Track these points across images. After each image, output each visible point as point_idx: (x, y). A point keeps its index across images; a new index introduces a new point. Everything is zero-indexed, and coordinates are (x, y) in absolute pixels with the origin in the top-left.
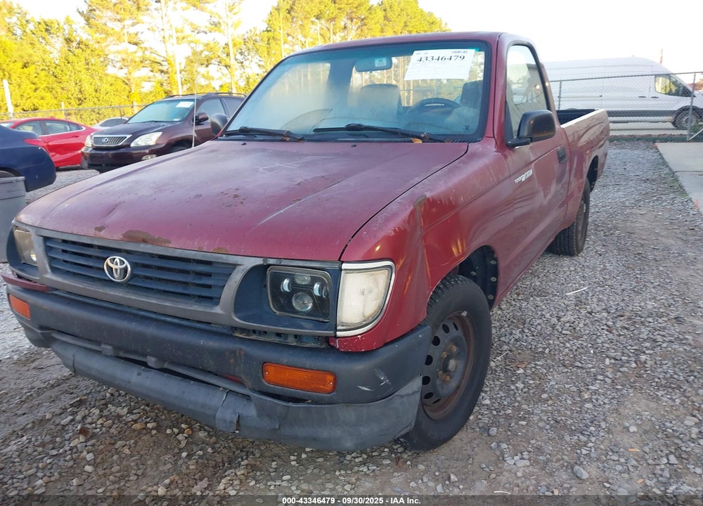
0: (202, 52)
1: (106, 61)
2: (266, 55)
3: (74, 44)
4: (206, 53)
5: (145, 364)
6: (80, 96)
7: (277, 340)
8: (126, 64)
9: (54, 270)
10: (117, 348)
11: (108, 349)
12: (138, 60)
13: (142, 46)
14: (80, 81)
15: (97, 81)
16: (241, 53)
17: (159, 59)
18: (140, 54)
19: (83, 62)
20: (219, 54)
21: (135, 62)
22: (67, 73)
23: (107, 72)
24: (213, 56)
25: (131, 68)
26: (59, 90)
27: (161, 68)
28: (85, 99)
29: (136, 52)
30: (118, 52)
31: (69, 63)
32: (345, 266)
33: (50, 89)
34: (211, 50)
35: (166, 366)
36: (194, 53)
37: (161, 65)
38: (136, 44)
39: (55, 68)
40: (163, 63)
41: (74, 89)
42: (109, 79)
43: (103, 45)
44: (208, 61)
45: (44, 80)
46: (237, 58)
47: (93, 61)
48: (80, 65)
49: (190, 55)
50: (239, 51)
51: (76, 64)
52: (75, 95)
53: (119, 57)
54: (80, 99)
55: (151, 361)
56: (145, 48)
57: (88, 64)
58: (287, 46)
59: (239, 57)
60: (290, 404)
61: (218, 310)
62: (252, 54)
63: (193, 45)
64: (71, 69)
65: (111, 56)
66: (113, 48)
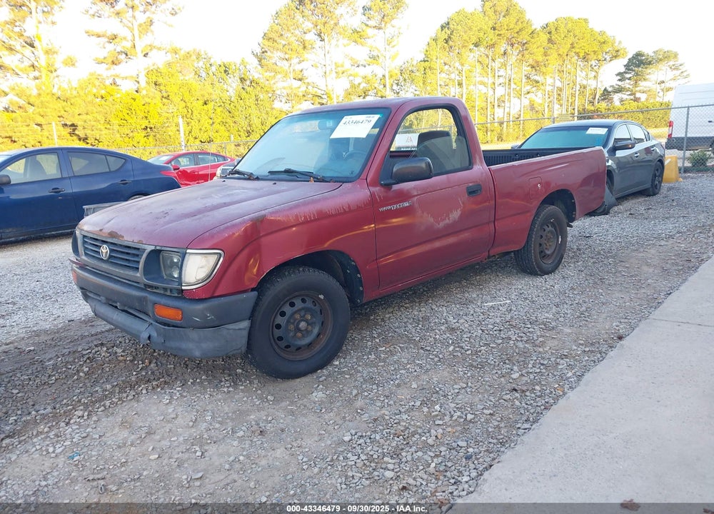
0: (359, 84)
1: (274, 96)
2: (421, 85)
3: (248, 83)
4: (363, 85)
5: (116, 307)
6: (249, 129)
7: (162, 292)
8: (291, 99)
9: (86, 254)
10: (107, 299)
11: (103, 298)
12: (301, 94)
13: (306, 81)
14: (250, 116)
15: (263, 115)
16: (398, 84)
17: (319, 93)
18: (303, 88)
19: (254, 98)
20: (376, 85)
21: (298, 97)
22: (240, 109)
23: (274, 106)
24: (370, 88)
25: (294, 102)
26: (232, 124)
27: (320, 101)
28: (253, 131)
29: (299, 88)
30: (284, 88)
31: (241, 99)
32: (188, 251)
33: (224, 123)
34: (368, 82)
35: (126, 308)
36: (353, 86)
37: (321, 98)
38: (300, 80)
39: (230, 104)
40: (323, 96)
41: (244, 123)
42: (275, 112)
43: (272, 82)
44: (365, 93)
45: (220, 115)
46: (394, 88)
47: (262, 97)
48: (252, 102)
49: (349, 87)
50: (397, 82)
51: (247, 100)
52: (244, 128)
53: (285, 92)
54: (248, 132)
55: (118, 305)
56: (308, 83)
57: (257, 100)
58: (443, 75)
59: (395, 87)
60: (166, 327)
61: (138, 275)
62: (408, 85)
63: (351, 78)
64: (243, 105)
65: (278, 92)
66: (280, 85)
